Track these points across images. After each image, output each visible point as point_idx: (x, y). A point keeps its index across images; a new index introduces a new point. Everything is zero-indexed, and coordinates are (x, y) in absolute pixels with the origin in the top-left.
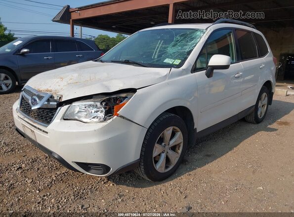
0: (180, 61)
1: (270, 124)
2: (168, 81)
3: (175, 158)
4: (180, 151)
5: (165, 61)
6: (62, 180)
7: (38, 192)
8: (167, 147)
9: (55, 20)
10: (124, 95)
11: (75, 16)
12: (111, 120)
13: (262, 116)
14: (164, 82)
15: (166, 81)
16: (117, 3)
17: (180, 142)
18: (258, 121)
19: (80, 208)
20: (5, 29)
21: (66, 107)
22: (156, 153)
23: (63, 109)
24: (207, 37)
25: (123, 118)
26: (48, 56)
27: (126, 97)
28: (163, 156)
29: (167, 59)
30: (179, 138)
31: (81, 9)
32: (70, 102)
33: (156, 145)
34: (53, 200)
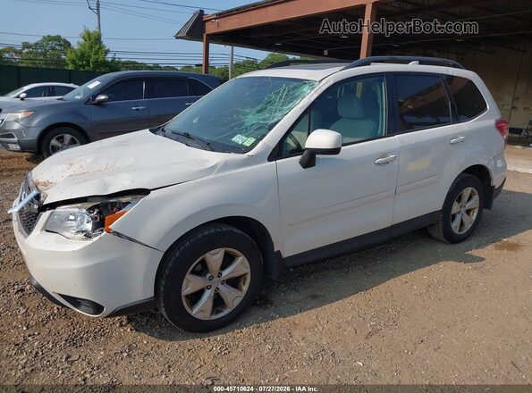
0: (253, 140)
1: (478, 247)
2: (216, 176)
3: (233, 298)
4: (245, 288)
5: (233, 139)
6: (65, 314)
7: (25, 328)
8: (216, 279)
9: (180, 35)
10: (124, 200)
11: (211, 28)
12: (98, 238)
13: (464, 231)
14: (207, 178)
15: (211, 176)
16: (274, 4)
17: (242, 273)
18: (453, 239)
19: (64, 360)
20: (107, 52)
21: (48, 213)
22: (189, 289)
23: (45, 215)
24: (315, 96)
25: (119, 235)
26: (138, 106)
27: (128, 203)
28: (208, 295)
29: (238, 135)
30: (241, 266)
31: (221, 15)
32: (53, 206)
33: (188, 276)
34: (36, 344)
